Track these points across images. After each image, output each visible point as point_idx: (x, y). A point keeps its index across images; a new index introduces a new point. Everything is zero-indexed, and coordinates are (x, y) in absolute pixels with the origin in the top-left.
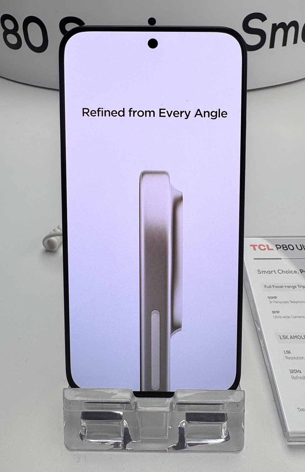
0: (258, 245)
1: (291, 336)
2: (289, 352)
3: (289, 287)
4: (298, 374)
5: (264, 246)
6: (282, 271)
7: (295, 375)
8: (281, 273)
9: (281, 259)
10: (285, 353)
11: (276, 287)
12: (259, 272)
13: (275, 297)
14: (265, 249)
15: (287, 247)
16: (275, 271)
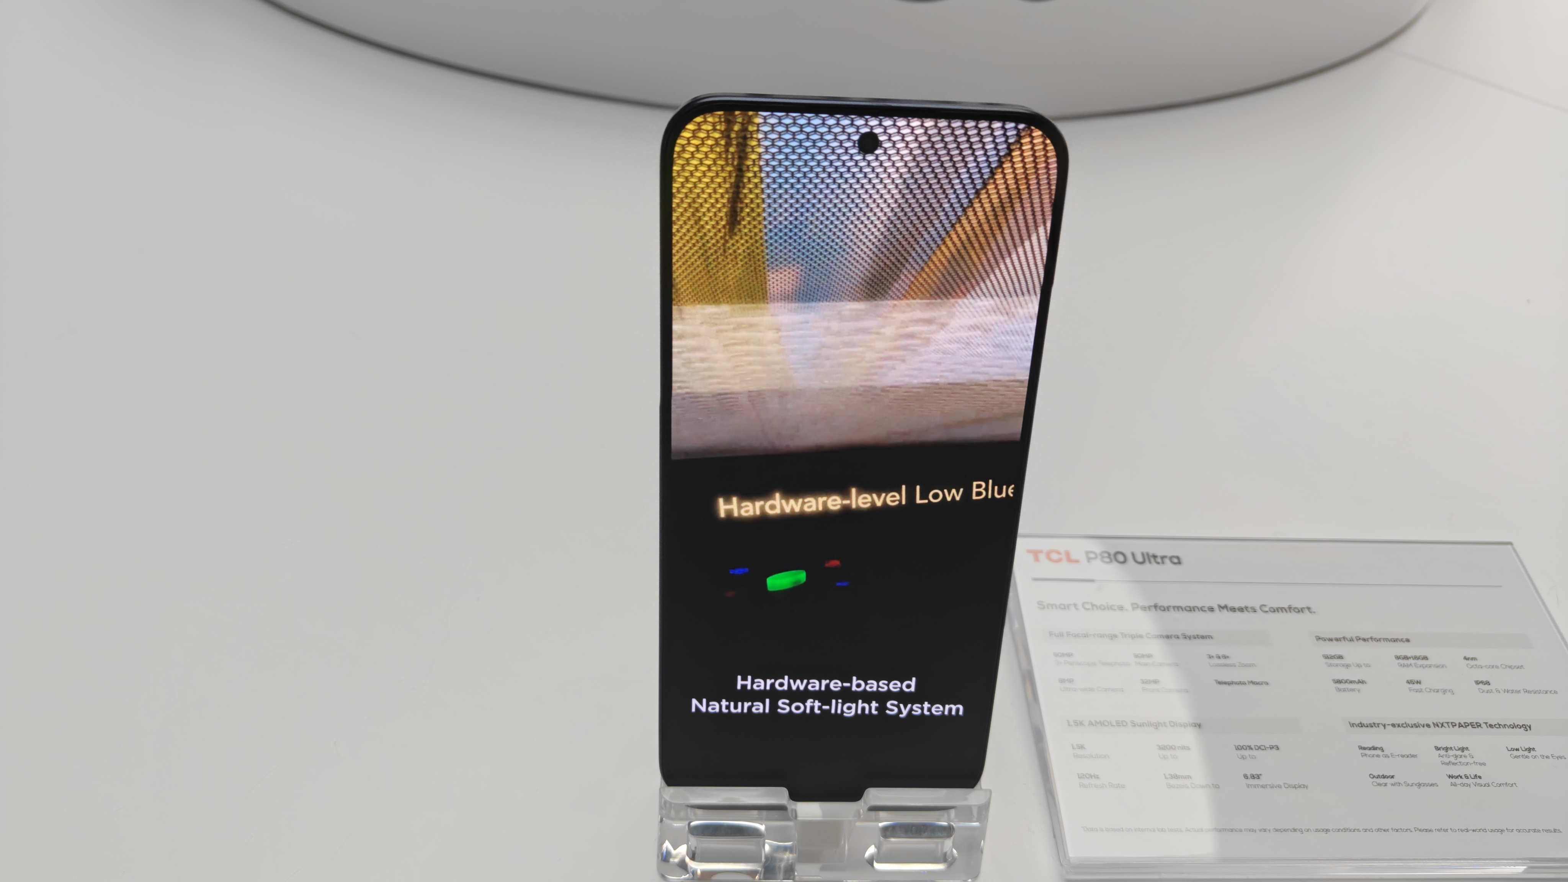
0: (1045, 552)
1: (1090, 721)
2: (1081, 747)
3: (1101, 636)
4: (1094, 781)
5: (1059, 553)
6: (1093, 606)
7: (1086, 781)
8: (1089, 609)
9: (1093, 581)
10: (1073, 748)
12: (1041, 605)
13: (1069, 655)
14: (1060, 560)
15: (1112, 557)
16: (1076, 605)
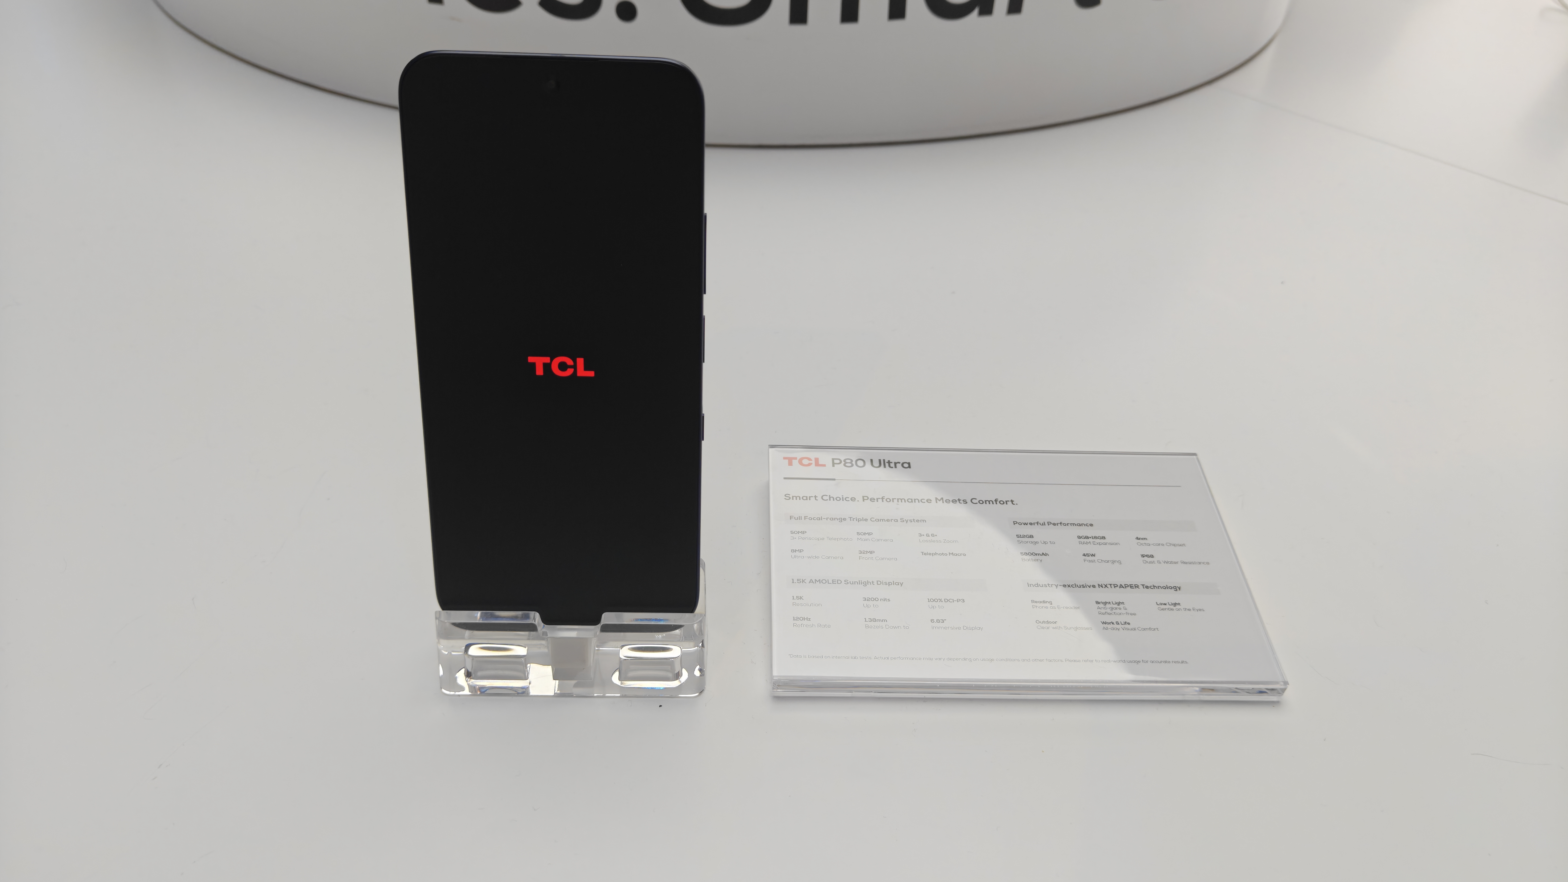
0: (798, 459)
1: (811, 580)
2: (800, 598)
3: (833, 519)
4: (805, 622)
5: (810, 459)
6: (830, 497)
7: (799, 622)
8: (826, 500)
9: (834, 480)
10: (793, 598)
11: (811, 519)
12: (787, 497)
13: (804, 532)
14: (810, 465)
15: (854, 463)
16: (815, 497)
